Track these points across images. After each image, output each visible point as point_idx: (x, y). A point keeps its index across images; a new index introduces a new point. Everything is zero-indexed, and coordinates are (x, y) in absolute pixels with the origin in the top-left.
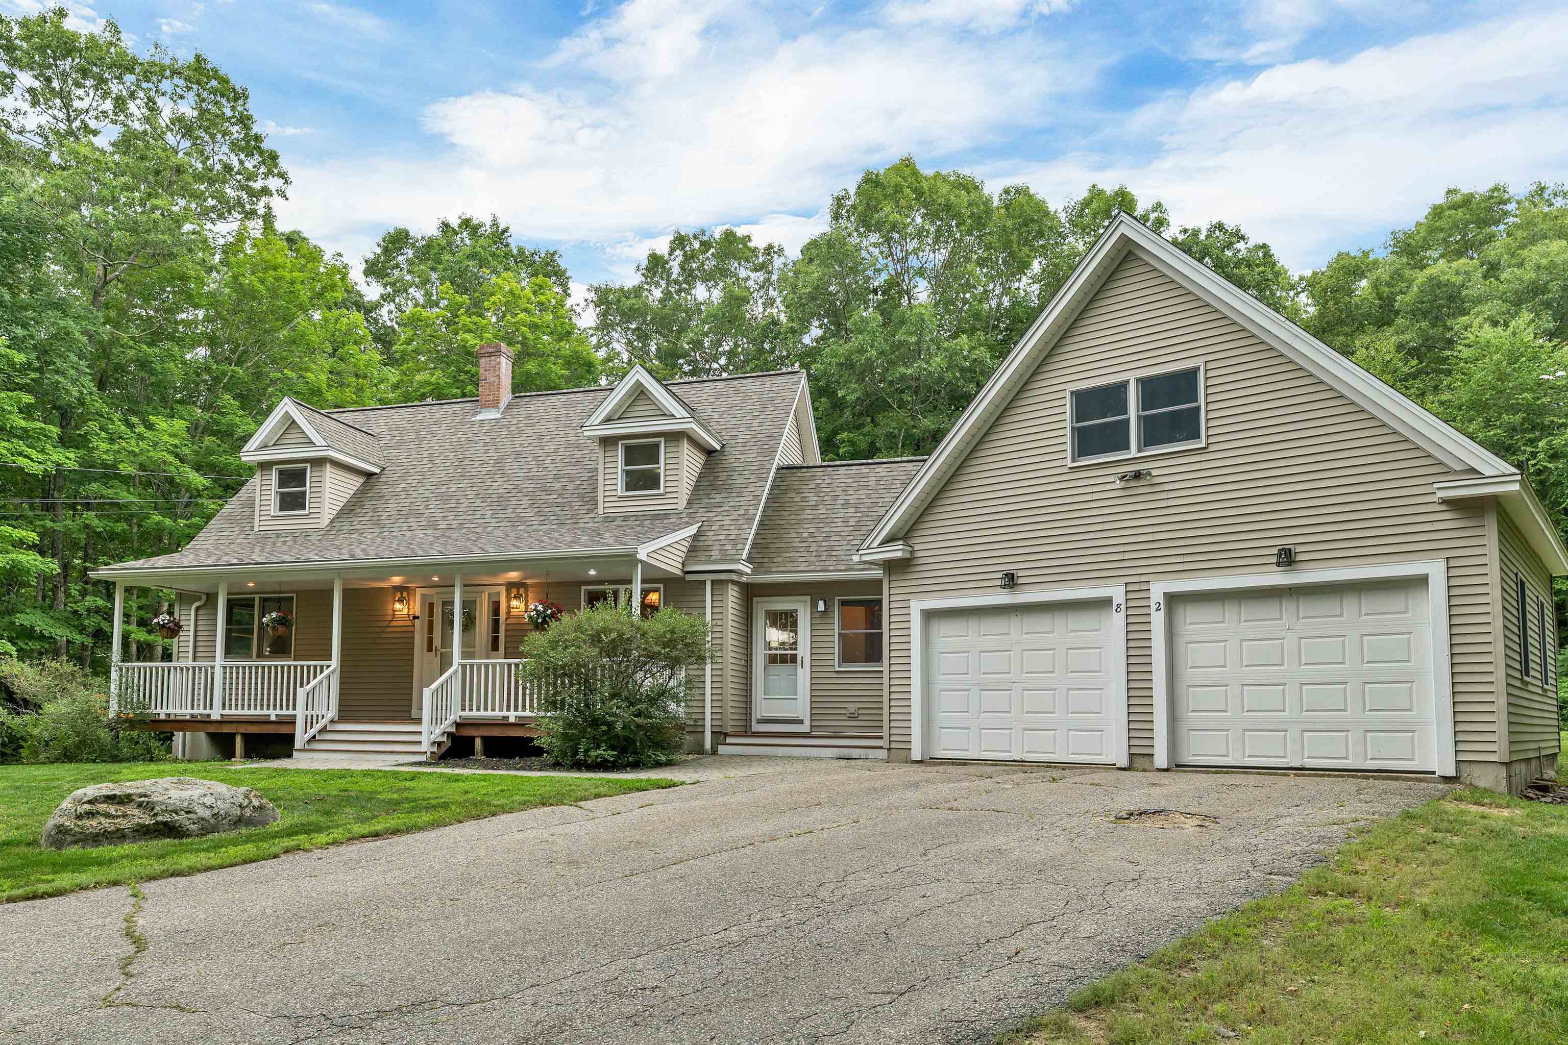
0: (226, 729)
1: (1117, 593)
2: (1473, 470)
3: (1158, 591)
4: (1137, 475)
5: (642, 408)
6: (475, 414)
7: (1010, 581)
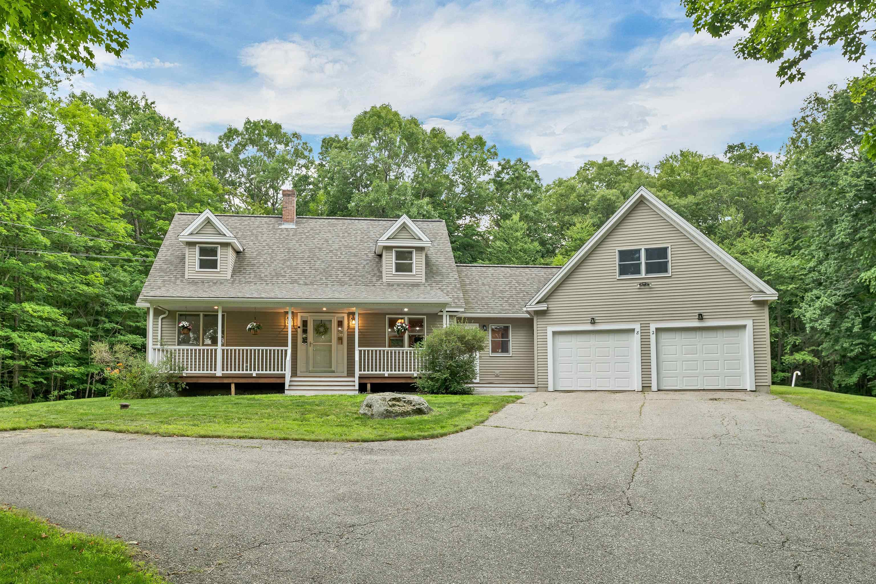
0: (226, 381)
1: (637, 327)
2: (762, 292)
3: (653, 327)
4: (645, 284)
5: (404, 234)
6: (280, 224)
7: (593, 322)
